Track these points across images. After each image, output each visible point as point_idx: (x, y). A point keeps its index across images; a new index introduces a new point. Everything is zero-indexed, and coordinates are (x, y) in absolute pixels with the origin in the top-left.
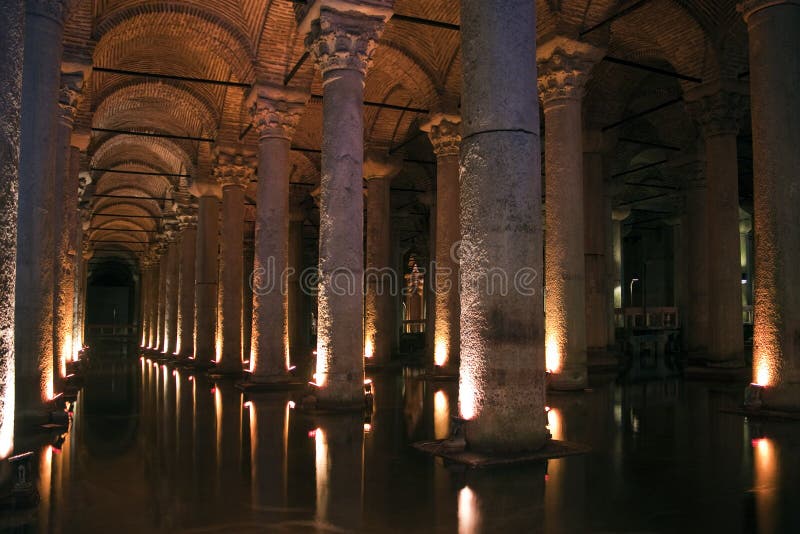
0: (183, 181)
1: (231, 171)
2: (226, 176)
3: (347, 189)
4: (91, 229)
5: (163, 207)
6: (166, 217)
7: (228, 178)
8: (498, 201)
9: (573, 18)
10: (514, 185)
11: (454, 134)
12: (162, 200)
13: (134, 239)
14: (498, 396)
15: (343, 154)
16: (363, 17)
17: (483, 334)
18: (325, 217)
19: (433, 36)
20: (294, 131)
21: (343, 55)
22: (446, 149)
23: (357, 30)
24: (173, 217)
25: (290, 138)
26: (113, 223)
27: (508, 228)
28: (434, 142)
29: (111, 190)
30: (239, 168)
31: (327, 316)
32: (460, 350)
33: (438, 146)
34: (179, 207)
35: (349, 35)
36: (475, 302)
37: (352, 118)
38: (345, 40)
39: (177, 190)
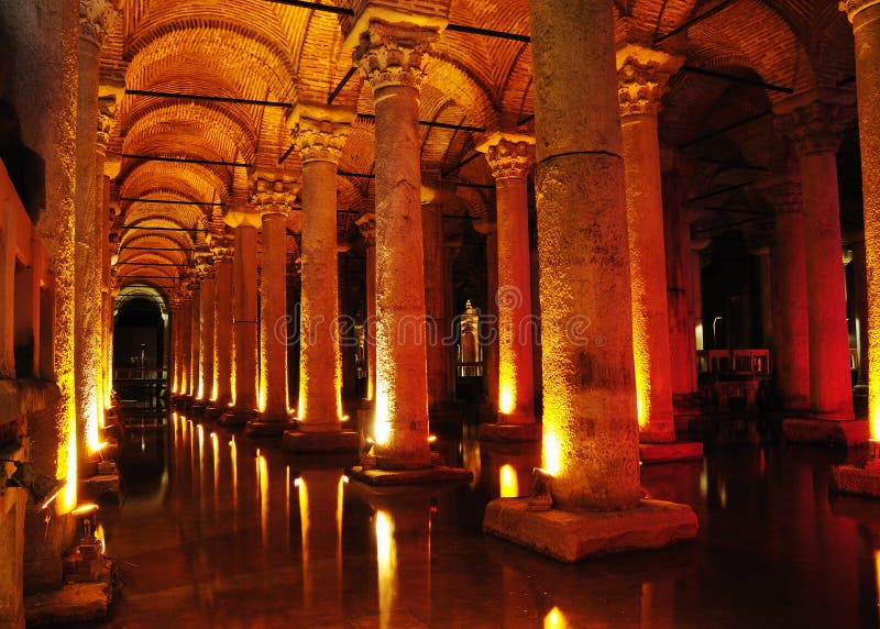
0: (217, 210)
1: (271, 198)
2: (266, 203)
3: (406, 218)
4: (119, 264)
5: (194, 239)
6: (198, 250)
7: (268, 206)
8: (581, 230)
9: (646, 24)
10: (598, 213)
11: (514, 154)
12: (193, 231)
13: (163, 275)
14: (587, 448)
15: (399, 179)
16: (415, 28)
17: (568, 378)
18: (381, 249)
19: (488, 47)
20: (340, 155)
21: (395, 71)
22: (506, 171)
23: (409, 42)
24: (206, 249)
25: (336, 162)
26: (140, 257)
27: (593, 260)
28: (492, 164)
29: (139, 221)
30: (280, 195)
31: (386, 358)
32: (542, 396)
33: (497, 168)
34: (213, 238)
35: (401, 49)
36: (559, 343)
37: (408, 139)
38: (397, 54)
39: (210, 220)
